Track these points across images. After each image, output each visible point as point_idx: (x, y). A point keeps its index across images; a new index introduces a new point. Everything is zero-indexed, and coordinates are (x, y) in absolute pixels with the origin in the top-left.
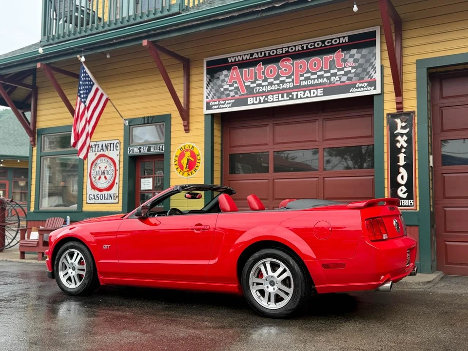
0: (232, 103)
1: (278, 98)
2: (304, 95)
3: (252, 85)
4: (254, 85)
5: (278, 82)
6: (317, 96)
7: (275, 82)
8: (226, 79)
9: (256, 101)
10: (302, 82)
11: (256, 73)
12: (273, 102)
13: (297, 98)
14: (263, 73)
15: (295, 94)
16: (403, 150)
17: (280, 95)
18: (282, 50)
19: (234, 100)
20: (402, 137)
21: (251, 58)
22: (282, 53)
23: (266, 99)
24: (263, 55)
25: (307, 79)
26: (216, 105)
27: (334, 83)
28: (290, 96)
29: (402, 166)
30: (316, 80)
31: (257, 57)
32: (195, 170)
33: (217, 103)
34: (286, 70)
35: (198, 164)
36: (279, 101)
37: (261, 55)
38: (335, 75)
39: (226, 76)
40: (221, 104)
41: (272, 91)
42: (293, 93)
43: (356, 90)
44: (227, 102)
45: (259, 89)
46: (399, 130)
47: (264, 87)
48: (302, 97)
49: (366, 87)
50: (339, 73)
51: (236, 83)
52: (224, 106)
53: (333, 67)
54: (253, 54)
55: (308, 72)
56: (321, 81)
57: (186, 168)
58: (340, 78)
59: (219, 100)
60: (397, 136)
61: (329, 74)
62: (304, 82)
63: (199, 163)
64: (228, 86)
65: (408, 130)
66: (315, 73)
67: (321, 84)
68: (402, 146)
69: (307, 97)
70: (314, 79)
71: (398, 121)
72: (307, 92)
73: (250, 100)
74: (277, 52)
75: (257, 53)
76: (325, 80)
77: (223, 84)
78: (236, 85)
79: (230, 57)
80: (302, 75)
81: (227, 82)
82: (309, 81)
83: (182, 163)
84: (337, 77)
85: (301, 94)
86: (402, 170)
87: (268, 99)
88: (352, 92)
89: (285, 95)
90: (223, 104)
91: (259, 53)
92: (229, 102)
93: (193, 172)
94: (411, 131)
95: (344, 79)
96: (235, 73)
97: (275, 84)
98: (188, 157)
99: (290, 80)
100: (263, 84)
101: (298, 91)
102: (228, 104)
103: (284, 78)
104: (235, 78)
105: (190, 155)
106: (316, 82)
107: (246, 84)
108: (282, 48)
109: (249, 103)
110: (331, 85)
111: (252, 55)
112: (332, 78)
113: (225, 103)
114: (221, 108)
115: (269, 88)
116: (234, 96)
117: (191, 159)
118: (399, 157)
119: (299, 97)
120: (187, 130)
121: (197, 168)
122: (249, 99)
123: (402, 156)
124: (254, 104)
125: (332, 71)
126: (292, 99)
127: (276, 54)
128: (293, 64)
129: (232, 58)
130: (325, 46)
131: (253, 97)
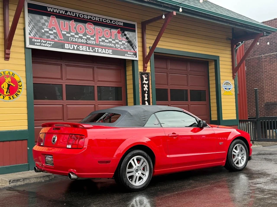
0: (52, 44)
1: (86, 49)
2: (102, 51)
3: (67, 35)
4: (69, 35)
5: (85, 38)
6: (109, 54)
7: (84, 37)
8: (46, 24)
9: (71, 47)
10: (100, 42)
11: (70, 27)
12: (83, 51)
13: (98, 52)
14: (75, 28)
15: (97, 49)
16: (147, 92)
17: (87, 47)
18: (87, 17)
19: (53, 42)
20: (146, 85)
21: (66, 14)
22: (87, 19)
23: (78, 48)
24: (74, 15)
25: (103, 41)
26: (39, 42)
27: (117, 48)
28: (94, 50)
29: (146, 101)
30: (108, 43)
31: (70, 15)
32: (17, 95)
33: (39, 41)
34: (90, 31)
35: (19, 89)
36: (87, 51)
37: (73, 14)
38: (117, 43)
39: (46, 21)
40: (42, 42)
41: (81, 43)
42: (95, 48)
43: (128, 55)
44: (48, 42)
45: (73, 39)
46: (144, 82)
47: (77, 39)
48: (101, 52)
49: (132, 55)
50: (120, 43)
51: (55, 29)
52: (46, 45)
53: (116, 38)
54: (68, 11)
55: (103, 37)
56: (110, 45)
57: (7, 92)
58: (120, 46)
59: (41, 39)
60: (144, 85)
61: (114, 42)
62: (101, 42)
63: (21, 89)
64: (48, 30)
65: (148, 82)
66: (107, 39)
67: (111, 47)
68: (146, 90)
69: (104, 53)
70: (107, 42)
71: (144, 76)
72: (104, 50)
73: (67, 46)
74: (84, 16)
75: (70, 12)
76: (113, 45)
77: (44, 27)
78: (54, 31)
79: (49, 7)
80: (100, 38)
81: (47, 26)
82: (104, 43)
83: (2, 87)
84: (119, 45)
85: (100, 50)
86: (146, 102)
87: (79, 48)
88: (126, 56)
89: (91, 48)
90: (45, 43)
91: (72, 13)
92: (50, 42)
93: (15, 96)
94: (149, 82)
95: (122, 47)
96: (53, 21)
97: (84, 39)
98: (9, 82)
99: (93, 39)
100: (76, 36)
101: (98, 48)
102: (49, 44)
103: (89, 37)
104: (53, 25)
105: (10, 81)
106: (108, 44)
107: (63, 32)
108: (87, 15)
109: (66, 47)
110: (116, 49)
111: (66, 12)
112: (117, 45)
113: (46, 42)
114: (43, 46)
115: (80, 40)
116: (53, 39)
117: (12, 84)
118: (145, 96)
119: (99, 52)
120: (7, 58)
121: (18, 93)
122: (66, 44)
123: (146, 95)
124: (69, 49)
125: (117, 41)
126: (95, 52)
127: (83, 18)
128: (94, 28)
129: (50, 8)
130: (112, 24)
131: (69, 44)
